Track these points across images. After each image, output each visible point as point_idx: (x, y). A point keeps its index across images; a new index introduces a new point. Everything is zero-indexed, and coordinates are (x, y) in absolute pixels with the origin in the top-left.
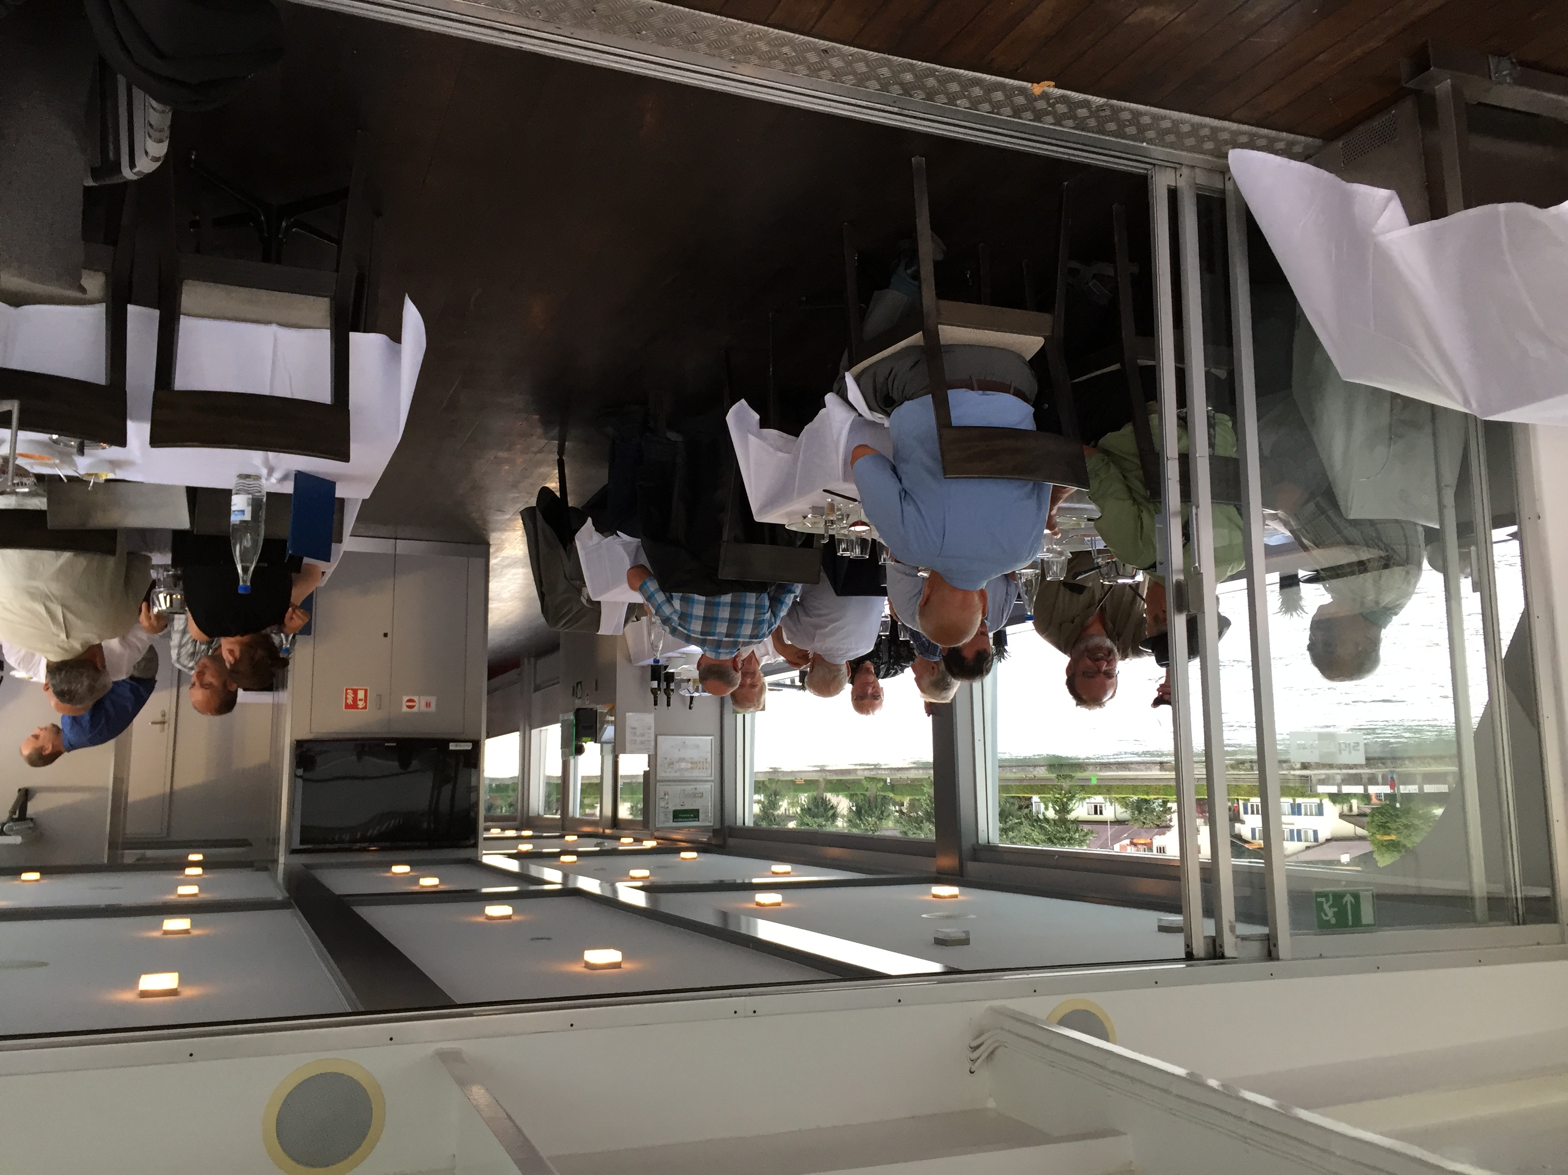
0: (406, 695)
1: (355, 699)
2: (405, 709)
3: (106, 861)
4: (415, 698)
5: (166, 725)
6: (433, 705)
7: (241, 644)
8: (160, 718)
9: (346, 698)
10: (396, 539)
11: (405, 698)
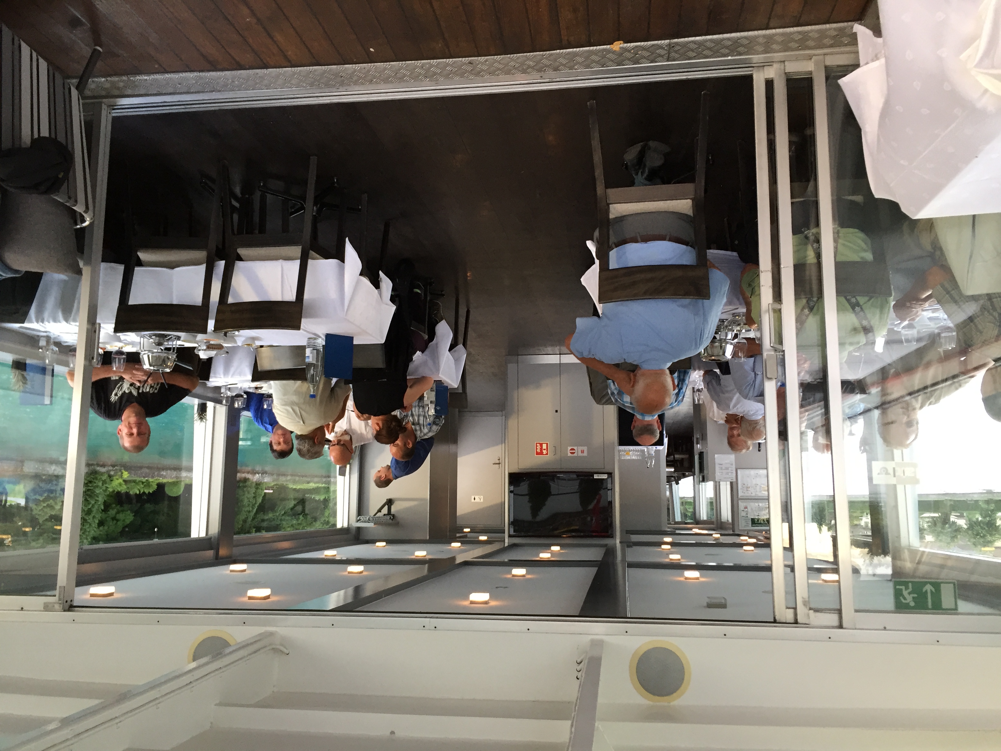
0: (570, 446)
1: (541, 449)
2: (569, 455)
3: (428, 538)
4: (575, 448)
5: (500, 465)
6: (586, 452)
7: (382, 420)
8: (498, 462)
9: (537, 449)
10: (560, 354)
11: (569, 448)
